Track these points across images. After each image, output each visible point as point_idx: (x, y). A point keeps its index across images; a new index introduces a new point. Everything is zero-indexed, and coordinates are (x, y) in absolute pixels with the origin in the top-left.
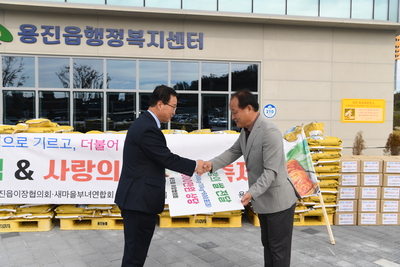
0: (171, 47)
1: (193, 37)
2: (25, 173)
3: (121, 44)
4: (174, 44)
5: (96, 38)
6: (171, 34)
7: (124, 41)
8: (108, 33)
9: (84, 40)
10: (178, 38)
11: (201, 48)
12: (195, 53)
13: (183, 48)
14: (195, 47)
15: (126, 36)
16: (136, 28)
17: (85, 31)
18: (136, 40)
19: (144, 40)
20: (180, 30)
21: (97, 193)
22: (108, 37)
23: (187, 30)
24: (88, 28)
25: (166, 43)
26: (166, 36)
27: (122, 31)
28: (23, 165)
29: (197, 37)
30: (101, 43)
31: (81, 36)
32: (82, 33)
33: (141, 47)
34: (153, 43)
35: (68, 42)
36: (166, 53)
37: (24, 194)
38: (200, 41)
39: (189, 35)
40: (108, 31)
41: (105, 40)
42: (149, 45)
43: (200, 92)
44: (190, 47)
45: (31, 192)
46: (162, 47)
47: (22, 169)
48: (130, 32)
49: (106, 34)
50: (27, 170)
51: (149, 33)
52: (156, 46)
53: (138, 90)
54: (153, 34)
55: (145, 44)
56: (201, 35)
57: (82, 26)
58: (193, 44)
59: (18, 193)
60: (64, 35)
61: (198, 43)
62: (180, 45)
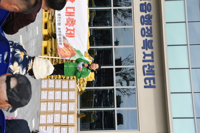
0: (144, 67)
1: (152, 81)
3: (143, 36)
4: (146, 69)
5: (146, 21)
6: (153, 67)
7: (145, 38)
8: (149, 28)
9: (144, 14)
10: (151, 71)
11: (145, 87)
13: (144, 75)
14: (146, 83)
15: (149, 39)
16: (154, 44)
17: (149, 14)
18: (147, 45)
19: (147, 50)
20: (156, 72)
22: (147, 28)
23: (157, 77)
24: (152, 16)
25: (146, 63)
26: (151, 64)
27: (152, 36)
29: (152, 84)
30: (142, 24)
31: (146, 12)
32: (148, 13)
33: (142, 48)
34: (145, 55)
35: (141, 5)
36: (140, 63)
38: (150, 86)
39: (154, 79)
40: (151, 27)
41: (145, 26)
42: (144, 53)
43: (115, 87)
44: (145, 79)
46: (144, 61)
48: (151, 41)
49: (149, 27)
51: (152, 52)
52: (144, 58)
53: (114, 47)
54: (152, 55)
55: (144, 50)
56: (154, 87)
57: (152, 13)
58: (147, 81)
60: (145, 3)
61: (148, 85)
62: (146, 73)
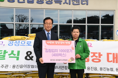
0: (73, 4)
2: (30, 57)
3: (52, 3)
4: (75, 3)
5: (41, 0)
7: (53, 1)
11: (87, 5)
12: (85, 7)
13: (79, 4)
14: (85, 4)
18: (58, 1)
19: (62, 1)
21: (63, 67)
25: (71, 2)
28: (29, 53)
30: (43, 3)
33: (60, 4)
34: (66, 2)
36: (71, 7)
37: (29, 66)
42: (64, 3)
43: (86, 24)
44: (82, 4)
45: (32, 65)
46: (70, 4)
47: (28, 55)
50: (31, 56)
52: (67, 4)
53: (59, 24)
55: (62, 3)
58: (84, 3)
59: (25, 66)
61: (86, 2)
62: (78, 3)
